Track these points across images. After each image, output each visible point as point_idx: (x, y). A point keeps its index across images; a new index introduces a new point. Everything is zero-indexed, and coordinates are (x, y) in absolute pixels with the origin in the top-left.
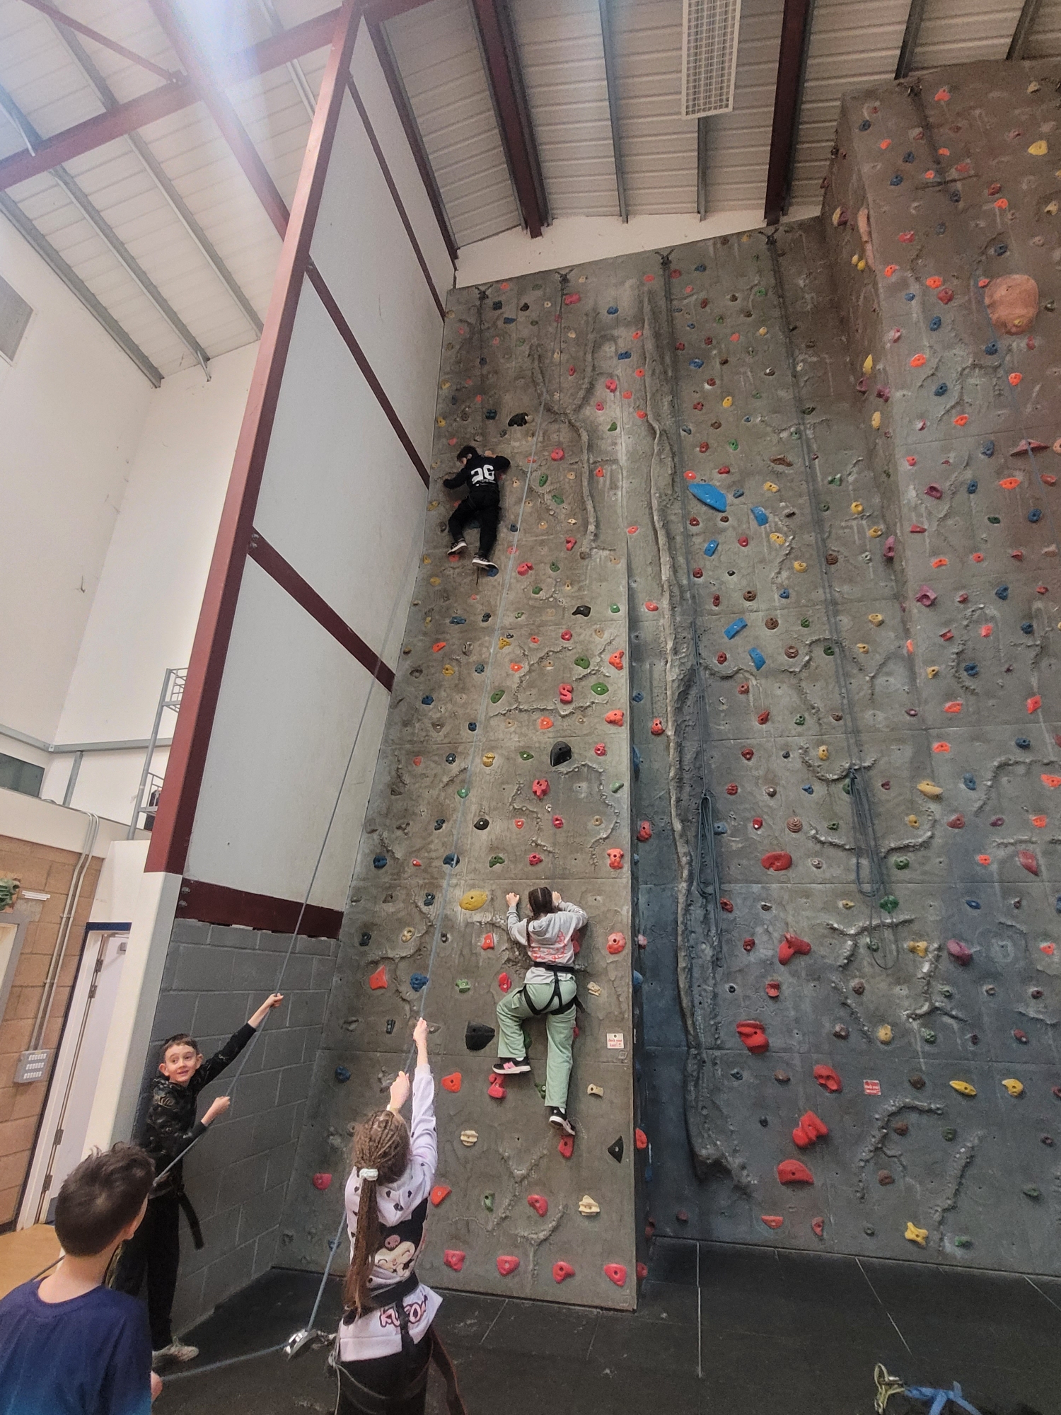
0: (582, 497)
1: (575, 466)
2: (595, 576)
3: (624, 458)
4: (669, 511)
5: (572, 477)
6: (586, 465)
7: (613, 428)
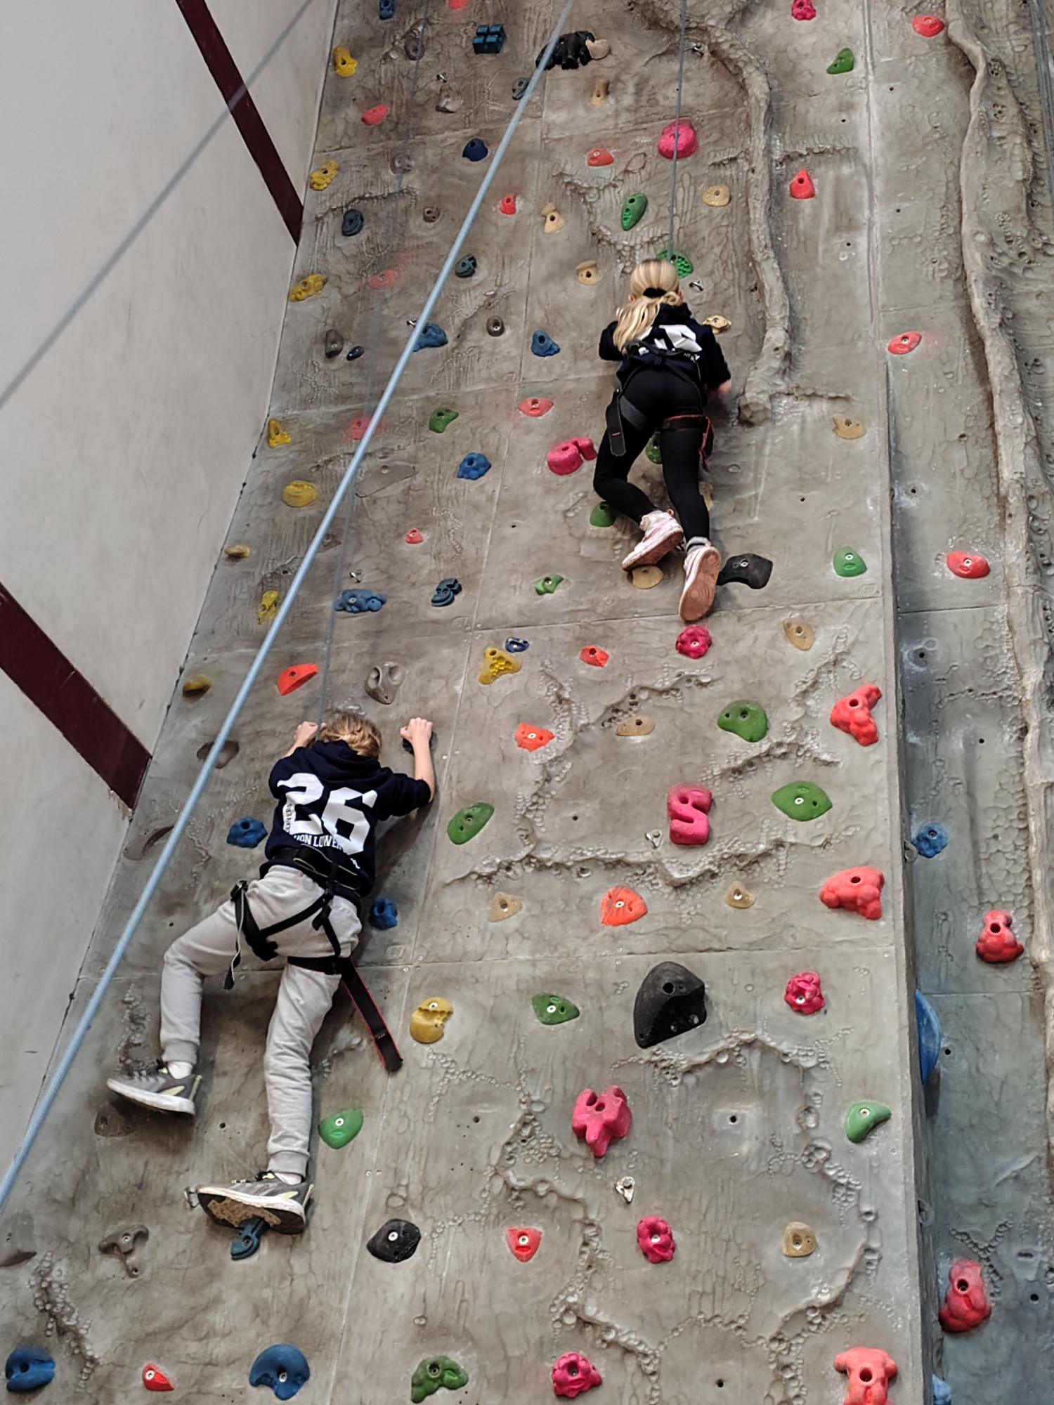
0: (750, 256)
1: (728, 172)
2: (783, 473)
3: (876, 145)
4: (1021, 287)
5: (719, 201)
6: (760, 165)
7: (844, 64)
